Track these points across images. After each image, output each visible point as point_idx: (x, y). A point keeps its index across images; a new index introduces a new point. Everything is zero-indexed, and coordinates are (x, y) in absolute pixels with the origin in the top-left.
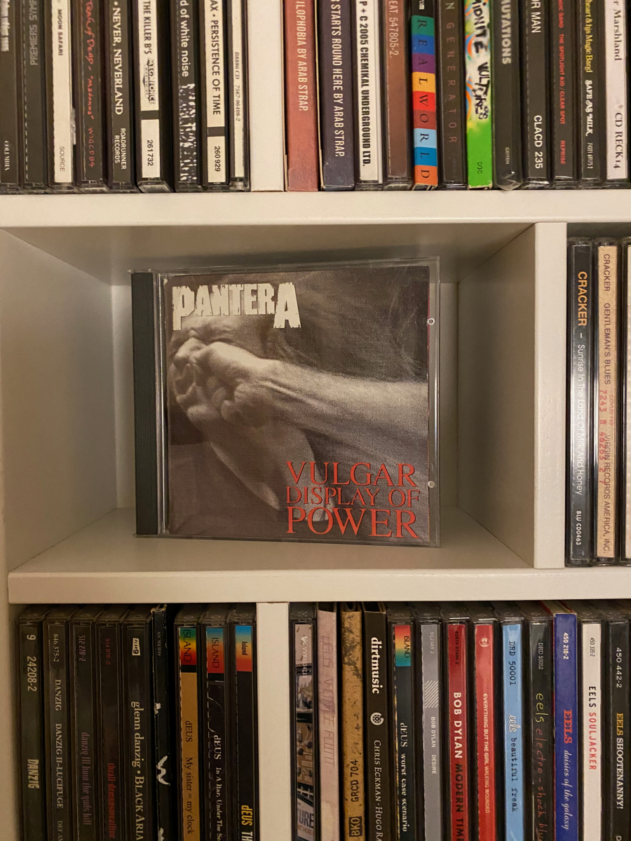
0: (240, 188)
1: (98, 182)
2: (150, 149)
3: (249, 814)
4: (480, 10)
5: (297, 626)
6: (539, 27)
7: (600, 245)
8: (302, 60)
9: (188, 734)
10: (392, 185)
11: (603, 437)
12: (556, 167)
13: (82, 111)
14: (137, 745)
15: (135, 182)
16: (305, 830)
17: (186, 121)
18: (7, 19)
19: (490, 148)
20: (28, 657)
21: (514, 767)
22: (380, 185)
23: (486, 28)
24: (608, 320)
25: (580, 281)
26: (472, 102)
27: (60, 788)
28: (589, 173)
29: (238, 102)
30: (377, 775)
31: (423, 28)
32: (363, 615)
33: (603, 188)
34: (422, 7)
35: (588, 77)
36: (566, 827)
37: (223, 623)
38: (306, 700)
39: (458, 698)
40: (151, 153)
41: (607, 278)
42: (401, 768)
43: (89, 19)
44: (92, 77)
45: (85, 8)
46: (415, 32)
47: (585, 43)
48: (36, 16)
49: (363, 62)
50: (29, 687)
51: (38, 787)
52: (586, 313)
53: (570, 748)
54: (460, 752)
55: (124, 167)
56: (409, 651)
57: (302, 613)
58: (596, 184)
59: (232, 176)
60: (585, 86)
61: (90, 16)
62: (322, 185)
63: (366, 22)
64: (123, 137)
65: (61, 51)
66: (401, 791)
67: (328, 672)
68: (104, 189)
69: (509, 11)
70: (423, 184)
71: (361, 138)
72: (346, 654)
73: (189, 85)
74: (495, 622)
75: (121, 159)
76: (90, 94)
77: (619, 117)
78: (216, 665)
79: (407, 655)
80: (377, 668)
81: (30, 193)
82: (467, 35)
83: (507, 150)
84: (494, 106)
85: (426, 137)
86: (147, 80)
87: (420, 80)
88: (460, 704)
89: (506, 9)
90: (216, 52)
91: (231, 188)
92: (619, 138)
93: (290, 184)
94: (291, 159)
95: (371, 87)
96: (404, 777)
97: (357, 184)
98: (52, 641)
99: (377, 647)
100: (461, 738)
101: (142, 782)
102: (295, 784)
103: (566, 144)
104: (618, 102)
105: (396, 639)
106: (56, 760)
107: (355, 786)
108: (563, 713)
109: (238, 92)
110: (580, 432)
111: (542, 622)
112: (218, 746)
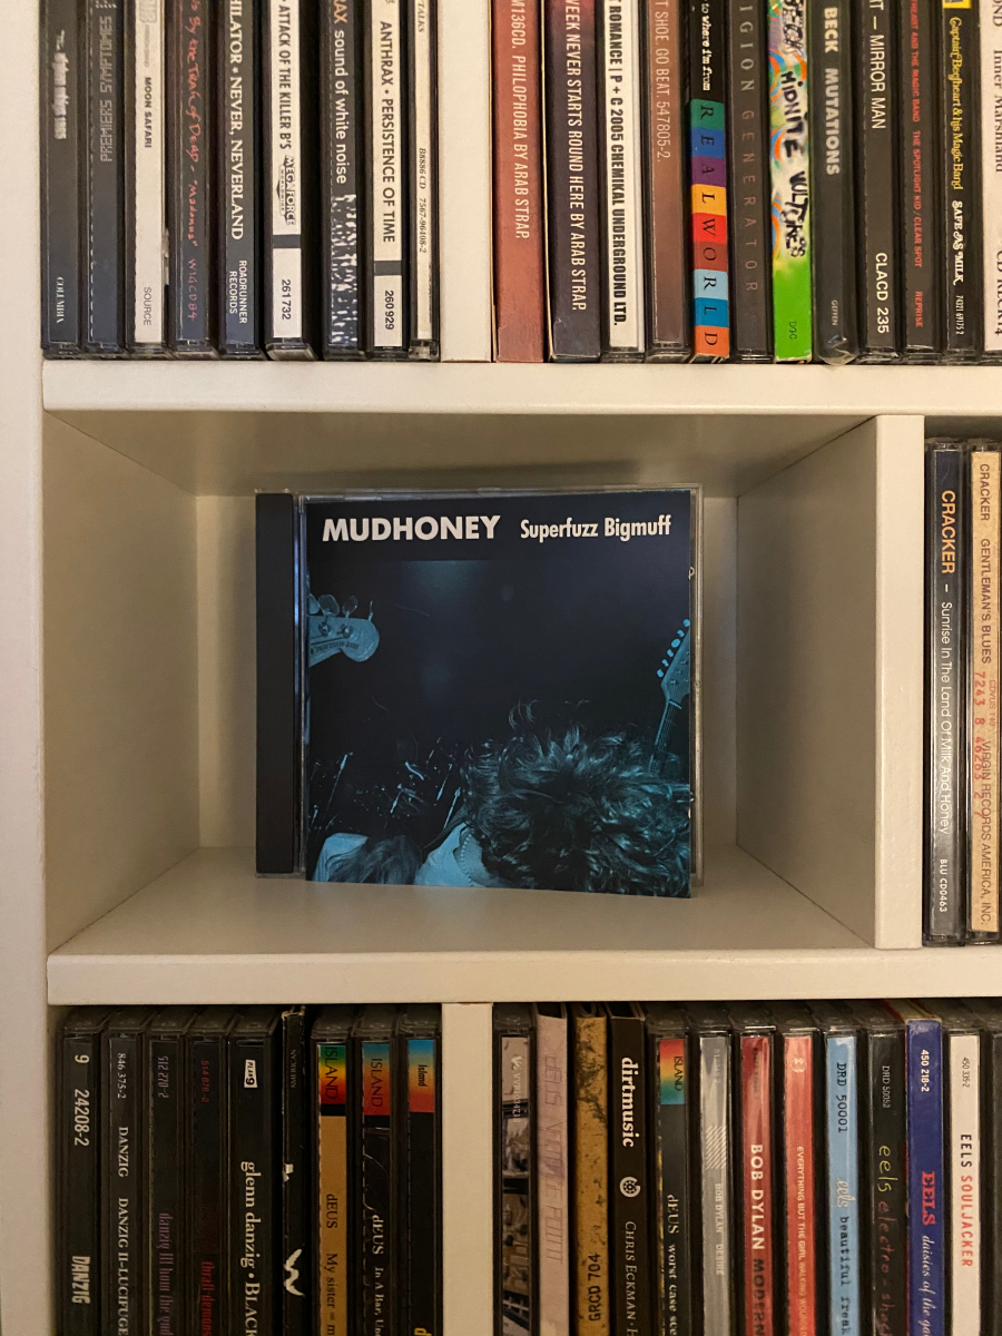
0: (425, 356)
1: (202, 343)
2: (286, 293)
4: (794, 92)
5: (504, 1040)
6: (883, 121)
7: (974, 449)
8: (521, 161)
9: (330, 1216)
10: (659, 355)
11: (980, 744)
12: (909, 332)
13: (179, 233)
14: (250, 1232)
15: (262, 345)
17: (342, 251)
18: (64, 89)
19: (809, 300)
20: (77, 1091)
21: (844, 1263)
22: (640, 354)
23: (803, 120)
24: (986, 564)
25: (944, 505)
26: (781, 231)
27: (123, 1303)
28: (961, 342)
29: (423, 223)
30: (630, 1277)
31: (707, 119)
32: (609, 1023)
33: (979, 365)
34: (707, 86)
35: (957, 195)
37: (389, 1036)
38: (519, 1155)
39: (758, 1154)
40: (287, 300)
41: (985, 500)
42: (668, 1267)
43: (193, 93)
44: (196, 182)
45: (187, 77)
46: (695, 122)
47: (951, 146)
48: (110, 87)
49: (616, 167)
50: (76, 1139)
51: (88, 1300)
52: (953, 553)
53: (929, 1231)
54: (762, 1240)
55: (244, 320)
56: (682, 1080)
57: (514, 1019)
58: (967, 359)
59: (413, 338)
60: (952, 211)
61: (195, 89)
62: (551, 353)
63: (621, 107)
64: (243, 274)
65: (149, 141)
66: (668, 1304)
67: (553, 1113)
68: (212, 353)
69: (836, 94)
70: (708, 355)
71: (612, 282)
72: (582, 1085)
73: (346, 196)
74: (815, 1032)
75: (238, 308)
76: (192, 208)
77: (1001, 257)
78: (377, 1102)
79: (679, 1087)
80: (631, 1107)
81: (95, 359)
82: (773, 130)
83: (835, 305)
84: (814, 238)
85: (712, 282)
86: (283, 187)
87: (704, 196)
88: (761, 1163)
89: (831, 91)
90: (390, 147)
91: (411, 357)
93: (500, 351)
94: (502, 313)
95: (627, 205)
96: (672, 1281)
97: (604, 352)
98: (116, 1064)
99: (630, 1072)
100: (762, 1217)
101: (256, 1292)
102: (500, 1293)
103: (923, 297)
104: (1000, 235)
105: (661, 1060)
106: (118, 1257)
107: (594, 1295)
108: (921, 1176)
109: (423, 210)
110: (945, 736)
111: (887, 1033)
112: (379, 1233)
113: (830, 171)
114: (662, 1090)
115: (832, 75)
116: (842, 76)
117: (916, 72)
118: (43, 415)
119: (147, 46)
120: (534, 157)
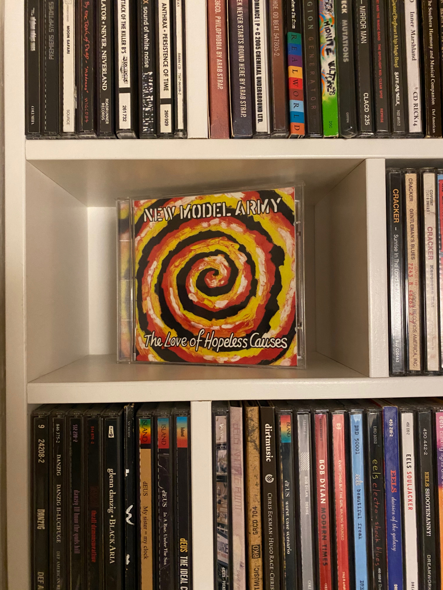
0: (181, 136)
1: (90, 132)
2: (124, 111)
3: (185, 544)
4: (329, 29)
5: (217, 417)
6: (365, 40)
7: (406, 173)
9: (145, 491)
10: (277, 135)
11: (411, 293)
12: (378, 124)
13: (81, 88)
14: (111, 498)
15: (114, 132)
16: (222, 555)
17: (147, 95)
18: (34, 31)
19: (337, 112)
20: (39, 440)
21: (359, 509)
22: (268, 134)
23: (333, 40)
24: (412, 219)
25: (394, 195)
26: (325, 85)
27: (59, 529)
28: (398, 128)
29: (180, 83)
30: (270, 516)
31: (295, 40)
32: (259, 409)
33: (407, 138)
34: (294, 27)
35: (396, 70)
36: (394, 549)
37: (169, 415)
38: (223, 466)
39: (323, 464)
40: (125, 114)
41: (411, 193)
42: (285, 511)
43: (86, 32)
44: (88, 67)
45: (84, 25)
46: (290, 41)
47: (394, 50)
48: (53, 30)
49: (258, 60)
50: (39, 460)
51: (44, 528)
52: (398, 215)
53: (395, 496)
54: (324, 500)
55: (107, 123)
56: (290, 432)
57: (220, 407)
58: (403, 135)
59: (176, 129)
60: (394, 76)
61: (87, 30)
62: (232, 135)
63: (259, 36)
64: (107, 104)
65: (69, 51)
66: (286, 527)
67: (237, 448)
68: (95, 136)
69: (346, 30)
70: (296, 134)
71: (257, 106)
72: (249, 435)
73: (149, 73)
74: (345, 412)
75: (105, 118)
76: (86, 78)
77: (415, 95)
78: (164, 443)
79: (289, 435)
80: (269, 445)
81: (47, 139)
82: (321, 45)
83: (347, 115)
84: (339, 88)
85: (297, 105)
86: (123, 69)
87: (293, 70)
88: (324, 467)
90: (166, 53)
91: (175, 136)
92: (416, 107)
93: (213, 133)
94: (212, 120)
95: (262, 75)
96: (287, 517)
97: (254, 134)
98: (55, 428)
99: (269, 430)
100: (324, 490)
101: (114, 523)
102: (216, 524)
103: (383, 110)
104: (415, 85)
105: (281, 424)
106: (56, 509)
107: (255, 524)
108: (390, 472)
109: (179, 77)
110: (396, 289)
111: (375, 412)
112: (165, 498)
113: (345, 61)
114: (282, 437)
115: (345, 22)
116: (349, 23)
117: (378, 21)
118: (26, 162)
119: (68, 13)
120: (225, 56)
